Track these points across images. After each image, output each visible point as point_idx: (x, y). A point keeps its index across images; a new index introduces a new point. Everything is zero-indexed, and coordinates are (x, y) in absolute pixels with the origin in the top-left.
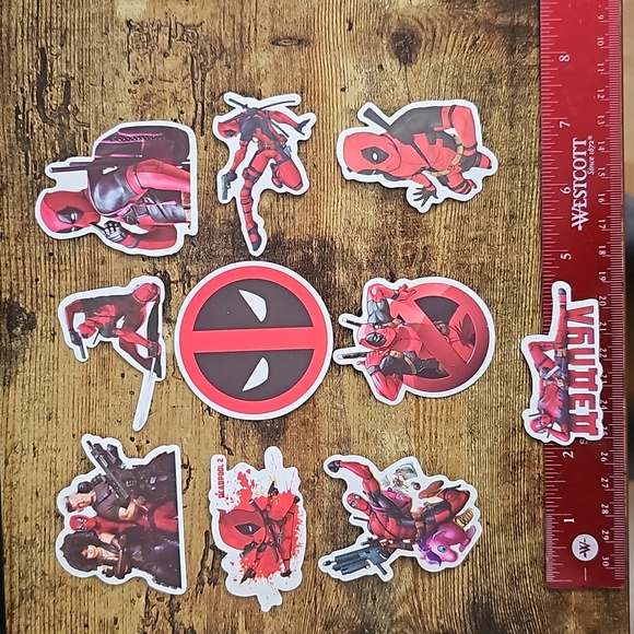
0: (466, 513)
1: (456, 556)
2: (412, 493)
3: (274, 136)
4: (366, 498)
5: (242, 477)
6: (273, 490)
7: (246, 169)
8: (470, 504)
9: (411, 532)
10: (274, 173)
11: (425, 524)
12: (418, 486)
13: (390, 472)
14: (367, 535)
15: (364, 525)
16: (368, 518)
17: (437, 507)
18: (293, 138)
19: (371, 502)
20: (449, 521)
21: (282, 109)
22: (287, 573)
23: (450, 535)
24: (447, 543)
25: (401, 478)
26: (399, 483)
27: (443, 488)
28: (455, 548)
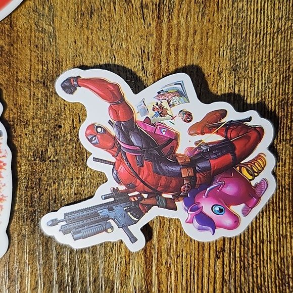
0: (255, 159)
1: (236, 221)
2: (180, 127)
4: (113, 131)
8: (263, 147)
9: (174, 183)
11: (195, 172)
12: (188, 116)
13: (149, 95)
14: (111, 184)
15: (107, 170)
16: (113, 160)
17: (215, 148)
19: (120, 138)
20: (230, 170)
23: (230, 190)
24: (225, 202)
25: (165, 104)
26: (161, 112)
27: (226, 120)
28: (237, 209)
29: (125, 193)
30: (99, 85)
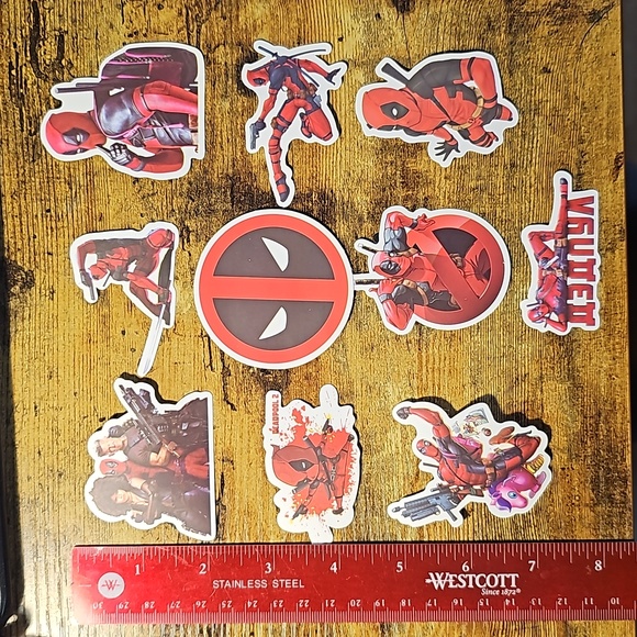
0: (536, 459)
1: (526, 502)
2: (483, 440)
3: (303, 86)
4: (436, 444)
5: (296, 414)
6: (327, 427)
7: (275, 118)
8: (541, 450)
9: (481, 478)
10: (304, 123)
11: (495, 470)
12: (488, 432)
13: (460, 418)
14: (437, 481)
15: (434, 471)
16: (438, 464)
17: (508, 453)
18: (323, 87)
19: (441, 448)
20: (519, 467)
21: (312, 58)
22: (339, 511)
23: (520, 480)
24: (518, 489)
25: (472, 425)
26: (470, 429)
27: (514, 434)
28: (526, 494)
29: (447, 487)
30: (425, 413)
